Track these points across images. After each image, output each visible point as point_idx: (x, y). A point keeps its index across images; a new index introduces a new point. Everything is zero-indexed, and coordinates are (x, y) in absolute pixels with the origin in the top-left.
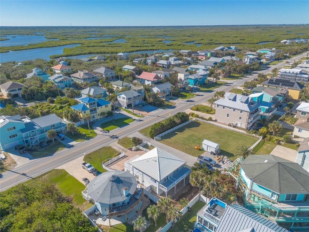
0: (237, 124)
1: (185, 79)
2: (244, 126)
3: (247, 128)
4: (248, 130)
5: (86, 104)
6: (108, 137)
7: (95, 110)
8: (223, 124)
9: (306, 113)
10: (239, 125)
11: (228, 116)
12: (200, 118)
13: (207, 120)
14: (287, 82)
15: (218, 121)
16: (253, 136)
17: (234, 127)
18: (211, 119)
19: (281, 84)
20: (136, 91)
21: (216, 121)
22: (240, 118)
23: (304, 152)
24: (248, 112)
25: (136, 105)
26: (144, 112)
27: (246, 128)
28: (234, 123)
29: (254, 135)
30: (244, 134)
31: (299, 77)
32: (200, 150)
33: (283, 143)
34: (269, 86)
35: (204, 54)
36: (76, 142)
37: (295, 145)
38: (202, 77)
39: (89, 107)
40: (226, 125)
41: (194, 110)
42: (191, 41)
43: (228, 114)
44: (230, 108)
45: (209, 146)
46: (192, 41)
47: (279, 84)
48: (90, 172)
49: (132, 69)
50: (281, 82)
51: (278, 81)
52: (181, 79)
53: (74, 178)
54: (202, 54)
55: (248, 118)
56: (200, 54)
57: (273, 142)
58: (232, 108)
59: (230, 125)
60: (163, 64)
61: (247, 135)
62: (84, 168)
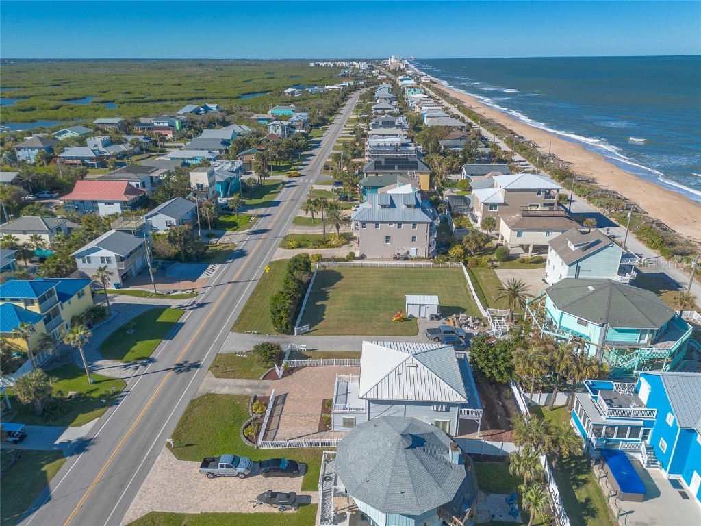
0: (408, 252)
1: (211, 185)
2: (422, 254)
3: (429, 255)
4: (431, 257)
5: (21, 305)
6: (169, 373)
7: (56, 313)
8: (380, 260)
9: (496, 206)
10: (413, 253)
11: (387, 241)
12: (328, 260)
13: (347, 261)
14: (406, 163)
15: (368, 257)
16: (448, 267)
17: (406, 259)
18: (352, 257)
19: (396, 167)
20: (129, 232)
21: (363, 257)
22: (414, 239)
23: (578, 262)
24: (427, 223)
25: (140, 273)
26: (182, 283)
27: (427, 255)
28: (402, 252)
29: (448, 264)
30: (429, 267)
31: (401, 151)
32: (405, 320)
33: (498, 264)
34: (377, 174)
35: (166, 124)
36: (79, 425)
37: (517, 261)
38: (235, 174)
39: (41, 308)
40: (387, 259)
41: (293, 248)
42: (78, 96)
43: (387, 238)
44: (391, 223)
45: (424, 305)
46: (81, 96)
47: (394, 168)
48: (246, 476)
49: (9, 181)
50: (396, 163)
51: (389, 163)
52: (200, 187)
53: (218, 514)
54: (161, 124)
55: (428, 234)
56: (155, 124)
57: (483, 266)
58: (395, 222)
59: (396, 258)
60: (82, 159)
61: (435, 268)
62: (215, 476)
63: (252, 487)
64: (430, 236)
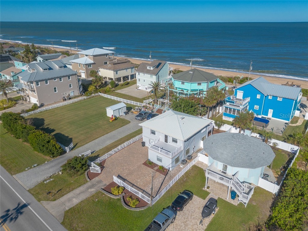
0: (69, 95)
2: (77, 93)
3: (80, 94)
4: (82, 94)
10: (72, 95)
11: (55, 91)
13: (33, 110)
15: (45, 104)
16: (93, 97)
17: (70, 99)
18: (35, 107)
21: (42, 105)
22: (70, 86)
24: (75, 74)
27: (79, 94)
28: (66, 95)
29: (93, 95)
32: (116, 119)
33: (113, 89)
37: (120, 86)
40: (59, 102)
43: (55, 88)
44: (55, 79)
57: (109, 91)
58: (57, 78)
63: (185, 220)
64: (78, 82)
